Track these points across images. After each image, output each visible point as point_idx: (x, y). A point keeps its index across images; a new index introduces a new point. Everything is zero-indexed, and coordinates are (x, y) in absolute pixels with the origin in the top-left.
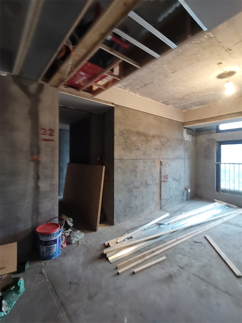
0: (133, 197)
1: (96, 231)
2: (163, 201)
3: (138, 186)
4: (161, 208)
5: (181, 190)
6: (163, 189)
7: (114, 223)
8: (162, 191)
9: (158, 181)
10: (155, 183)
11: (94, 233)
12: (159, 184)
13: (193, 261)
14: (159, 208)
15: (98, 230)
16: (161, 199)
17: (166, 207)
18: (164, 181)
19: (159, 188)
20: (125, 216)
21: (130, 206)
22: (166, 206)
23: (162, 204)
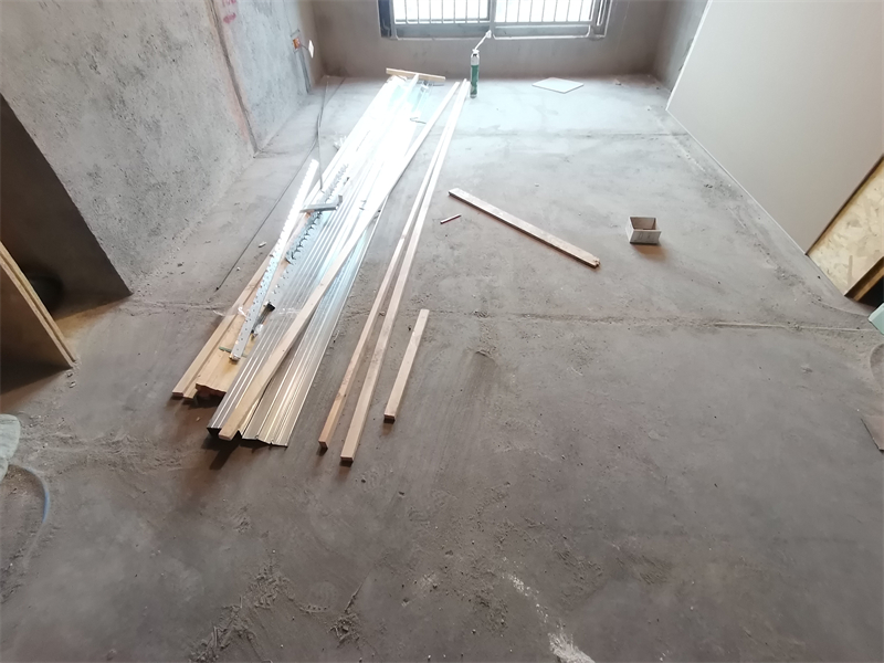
0: (140, 131)
1: (69, 367)
2: (254, 116)
3: (139, 64)
4: (256, 149)
5: (288, 53)
6: (235, 58)
7: (130, 288)
8: (236, 74)
9: (206, 23)
10: (200, 32)
11: (62, 379)
12: (217, 38)
13: (487, 279)
14: (250, 147)
15: (77, 356)
16: (244, 109)
17: (269, 137)
18: (227, 19)
19: (223, 58)
20: (155, 232)
21: (153, 181)
22: (266, 133)
23: (254, 132)
